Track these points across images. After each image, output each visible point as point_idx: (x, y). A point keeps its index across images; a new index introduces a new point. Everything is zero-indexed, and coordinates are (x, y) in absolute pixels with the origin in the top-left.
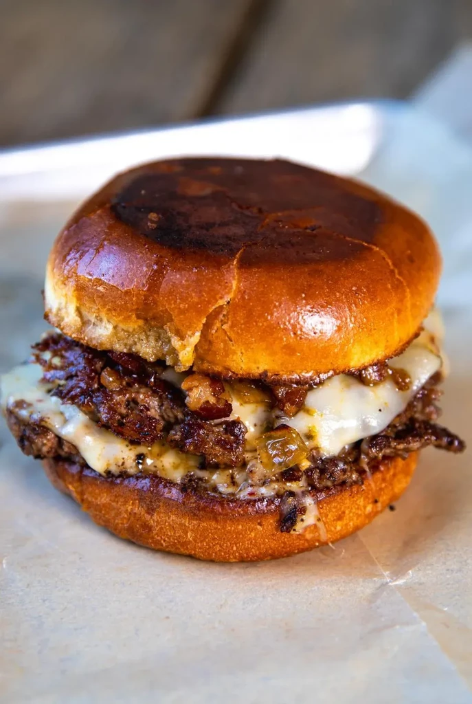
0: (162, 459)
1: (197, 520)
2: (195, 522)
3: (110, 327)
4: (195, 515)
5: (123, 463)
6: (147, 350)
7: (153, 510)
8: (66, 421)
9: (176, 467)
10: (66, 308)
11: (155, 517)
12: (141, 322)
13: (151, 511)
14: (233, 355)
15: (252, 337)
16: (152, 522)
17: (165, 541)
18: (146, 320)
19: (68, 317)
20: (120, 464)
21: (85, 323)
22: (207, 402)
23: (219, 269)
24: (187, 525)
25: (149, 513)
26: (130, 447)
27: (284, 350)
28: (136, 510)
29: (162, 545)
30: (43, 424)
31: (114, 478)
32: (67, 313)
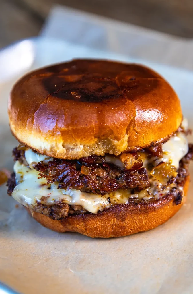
0: (115, 197)
1: (147, 214)
2: (146, 216)
3: (82, 147)
4: (146, 212)
5: (104, 205)
6: (100, 151)
7: (124, 219)
8: (71, 197)
9: (122, 197)
10: (56, 146)
11: (126, 221)
12: (96, 140)
13: (123, 220)
14: (140, 139)
15: (146, 129)
16: (125, 224)
17: (132, 230)
18: (99, 138)
19: (59, 150)
20: (103, 205)
21: (68, 149)
22: (135, 163)
23: (125, 104)
24: (142, 218)
25: (122, 221)
26: (103, 197)
27: (159, 130)
28: (115, 222)
29: (131, 232)
30: (64, 202)
31: (102, 213)
32: (58, 148)
